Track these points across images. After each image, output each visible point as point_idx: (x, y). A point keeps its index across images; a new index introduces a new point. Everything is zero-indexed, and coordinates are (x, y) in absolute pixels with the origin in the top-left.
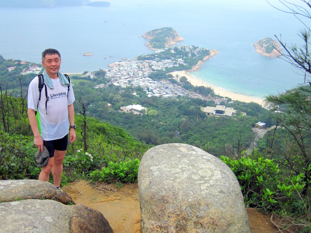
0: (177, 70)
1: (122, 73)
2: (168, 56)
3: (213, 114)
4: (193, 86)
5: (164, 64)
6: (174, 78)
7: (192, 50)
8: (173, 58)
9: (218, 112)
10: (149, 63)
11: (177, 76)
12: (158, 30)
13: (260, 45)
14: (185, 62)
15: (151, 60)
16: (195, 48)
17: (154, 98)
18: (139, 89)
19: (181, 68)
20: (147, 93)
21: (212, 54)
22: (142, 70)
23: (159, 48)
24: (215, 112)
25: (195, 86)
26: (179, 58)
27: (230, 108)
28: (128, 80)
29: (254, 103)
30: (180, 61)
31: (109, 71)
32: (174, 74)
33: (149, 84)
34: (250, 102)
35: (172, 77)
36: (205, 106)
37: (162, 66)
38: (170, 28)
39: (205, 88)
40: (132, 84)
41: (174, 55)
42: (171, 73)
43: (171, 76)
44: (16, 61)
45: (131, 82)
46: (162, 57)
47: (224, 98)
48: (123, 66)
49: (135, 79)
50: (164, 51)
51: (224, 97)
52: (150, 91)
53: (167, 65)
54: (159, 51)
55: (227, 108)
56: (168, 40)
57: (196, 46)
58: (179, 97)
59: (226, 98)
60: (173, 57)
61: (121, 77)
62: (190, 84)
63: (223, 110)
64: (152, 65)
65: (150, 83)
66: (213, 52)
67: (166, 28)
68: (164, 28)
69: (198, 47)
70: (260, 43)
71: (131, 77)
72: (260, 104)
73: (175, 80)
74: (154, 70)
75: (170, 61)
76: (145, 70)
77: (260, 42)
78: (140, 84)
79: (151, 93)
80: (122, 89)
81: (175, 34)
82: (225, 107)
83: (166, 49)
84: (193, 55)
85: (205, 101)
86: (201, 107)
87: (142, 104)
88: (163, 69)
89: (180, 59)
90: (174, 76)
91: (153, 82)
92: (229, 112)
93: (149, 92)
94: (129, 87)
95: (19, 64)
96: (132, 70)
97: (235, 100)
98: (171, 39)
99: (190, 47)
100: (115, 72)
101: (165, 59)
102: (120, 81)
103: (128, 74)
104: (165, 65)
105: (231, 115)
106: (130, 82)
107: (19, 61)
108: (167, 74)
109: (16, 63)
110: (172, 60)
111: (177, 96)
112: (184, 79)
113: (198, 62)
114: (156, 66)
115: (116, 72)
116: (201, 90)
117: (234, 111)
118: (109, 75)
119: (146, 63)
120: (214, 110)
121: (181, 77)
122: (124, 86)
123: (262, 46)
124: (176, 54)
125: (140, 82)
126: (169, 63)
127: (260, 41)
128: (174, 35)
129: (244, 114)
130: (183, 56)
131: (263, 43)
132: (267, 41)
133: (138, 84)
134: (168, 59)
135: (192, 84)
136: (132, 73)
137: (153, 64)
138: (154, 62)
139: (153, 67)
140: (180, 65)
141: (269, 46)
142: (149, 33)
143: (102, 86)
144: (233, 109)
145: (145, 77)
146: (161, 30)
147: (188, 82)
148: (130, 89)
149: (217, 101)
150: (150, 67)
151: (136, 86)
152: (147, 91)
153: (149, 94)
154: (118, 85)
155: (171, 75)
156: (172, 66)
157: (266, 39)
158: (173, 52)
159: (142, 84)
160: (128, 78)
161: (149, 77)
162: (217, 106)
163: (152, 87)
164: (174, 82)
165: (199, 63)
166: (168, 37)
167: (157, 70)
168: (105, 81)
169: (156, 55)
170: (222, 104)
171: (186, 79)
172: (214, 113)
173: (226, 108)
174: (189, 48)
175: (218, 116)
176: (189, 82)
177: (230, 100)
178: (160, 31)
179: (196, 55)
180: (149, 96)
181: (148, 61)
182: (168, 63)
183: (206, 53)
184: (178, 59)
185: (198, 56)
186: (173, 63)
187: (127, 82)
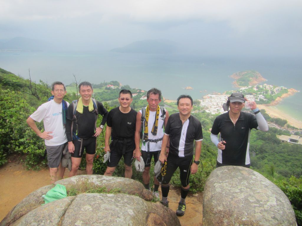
1: (213, 103)
2: (251, 92)
3: (287, 141)
4: (270, 117)
7: (272, 88)
8: (255, 94)
9: (292, 140)
14: (265, 98)
19: (261, 102)
23: (244, 86)
25: (272, 117)
26: (260, 94)
28: (216, 109)
30: (261, 97)
31: (203, 101)
36: (280, 134)
39: (282, 119)
40: (220, 112)
44: (138, 90)
45: (219, 110)
47: (298, 129)
48: (214, 98)
50: (247, 88)
54: (243, 88)
55: (301, 138)
56: (252, 80)
59: (300, 129)
61: (212, 106)
62: (268, 115)
63: (297, 139)
71: (219, 107)
75: (252, 96)
80: (212, 115)
82: (299, 137)
83: (250, 87)
84: (272, 92)
85: (280, 131)
86: (276, 135)
95: (140, 92)
98: (255, 79)
100: (208, 102)
101: (248, 95)
102: (211, 109)
103: (218, 104)
107: (140, 90)
109: (138, 91)
110: (254, 96)
112: (263, 111)
113: (277, 98)
116: (278, 121)
118: (202, 104)
122: (213, 113)
124: (257, 91)
126: (251, 98)
128: (257, 76)
130: (264, 93)
134: (250, 95)
140: (261, 100)
142: (236, 74)
147: (266, 114)
149: (292, 131)
154: (209, 112)
158: (255, 89)
160: (217, 107)
162: (292, 135)
166: (252, 77)
168: (199, 108)
170: (296, 134)
171: (265, 111)
172: (289, 141)
175: (292, 143)
179: (275, 92)
185: (276, 93)
186: (254, 98)
187: (216, 110)
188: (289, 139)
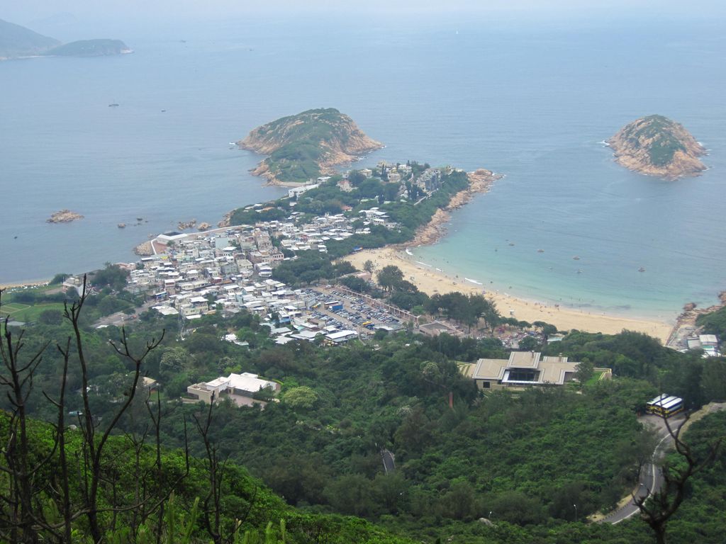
0: (366, 247)
1: (183, 271)
2: (334, 202)
3: (500, 382)
4: (423, 294)
5: (321, 231)
6: (360, 275)
7: (410, 176)
8: (350, 209)
9: (516, 373)
10: (269, 230)
11: (368, 266)
12: (293, 118)
13: (631, 140)
14: (391, 219)
15: (277, 221)
16: (418, 169)
17: (298, 347)
18: (245, 321)
19: (379, 238)
20: (274, 330)
21: (476, 184)
22: (248, 258)
23: (299, 178)
24: (507, 375)
25: (430, 294)
26: (368, 206)
27: (555, 359)
28: (203, 292)
29: (634, 333)
30: (375, 215)
31: (140, 267)
32: (358, 259)
33: (276, 302)
34: (620, 332)
35: (353, 270)
36: (472, 359)
37: (314, 237)
38: (330, 110)
39: (465, 297)
40: (220, 306)
41: (352, 200)
42: (347, 259)
43: (349, 268)
45: (216, 298)
46: (311, 208)
47: (529, 326)
48: (183, 247)
49: (227, 288)
50: (317, 186)
51: (530, 321)
52: (283, 325)
53: (331, 234)
54: (300, 188)
55: (545, 358)
56: (326, 149)
57: (421, 163)
58: (381, 335)
59: (538, 324)
60: (351, 205)
61: (182, 285)
62: (415, 288)
63: (534, 366)
64: (283, 237)
65: (281, 297)
66: (478, 177)
67: (318, 111)
68: (312, 111)
69: (427, 166)
70: (631, 136)
71: (213, 283)
72: (653, 335)
73: (361, 280)
74: (288, 253)
75: (337, 218)
76: (258, 254)
77: (629, 132)
78: (247, 304)
79: (286, 329)
80: (188, 323)
81: (349, 130)
82: (538, 355)
83: (324, 179)
84: (415, 192)
85: (470, 343)
86: (458, 363)
87: (261, 372)
88: (319, 246)
89: (374, 210)
90: (357, 269)
91: (290, 292)
92: (555, 371)
93: (277, 326)
94: (210, 316)
96: (215, 260)
97: (568, 328)
98: (338, 145)
99: (403, 166)
100: (159, 268)
101: (322, 214)
102: (179, 297)
103: (204, 273)
104: (325, 233)
105: (561, 382)
106: (211, 298)
108: (334, 263)
110: (348, 215)
111: (373, 332)
112: (390, 276)
113: (433, 214)
114: (293, 238)
115: (162, 268)
116: (453, 306)
117: (572, 367)
118: (138, 280)
119: (260, 231)
120: (503, 370)
121: (381, 268)
122: (192, 315)
123: (638, 145)
124: (356, 196)
125: (245, 297)
126: (336, 226)
127: (630, 129)
128: (344, 133)
129: (605, 374)
130: (381, 200)
131: (638, 134)
132: (649, 127)
133: (240, 303)
134: (333, 213)
135: (420, 289)
136: (218, 270)
137: (284, 233)
138: (286, 228)
139: (284, 243)
140: (375, 229)
141: (659, 142)
142: (261, 131)
143: (119, 319)
144: (565, 359)
145: (261, 280)
146: (302, 119)
147: (406, 282)
148: (214, 322)
149: (509, 339)
150: (276, 242)
151: (235, 311)
152: (272, 325)
153: (279, 334)
154: (175, 312)
155: (348, 264)
156: (347, 235)
157: (647, 119)
158: (347, 187)
159: (252, 303)
160: (204, 287)
161: (274, 277)
162: (513, 353)
163: (288, 310)
164: (358, 287)
165: (435, 218)
166: (327, 140)
167: (298, 253)
168: (128, 302)
169: (292, 204)
170: (527, 346)
171: (400, 274)
172: (506, 380)
173: (541, 359)
174: (400, 171)
175: (520, 386)
176: (410, 281)
177: (550, 330)
178: (299, 122)
179: (425, 190)
180: (282, 340)
181: (265, 224)
182: (334, 227)
183: (456, 182)
184: (367, 212)
185: (430, 194)
186: (349, 224)
187: (201, 299)
188: (506, 370)
